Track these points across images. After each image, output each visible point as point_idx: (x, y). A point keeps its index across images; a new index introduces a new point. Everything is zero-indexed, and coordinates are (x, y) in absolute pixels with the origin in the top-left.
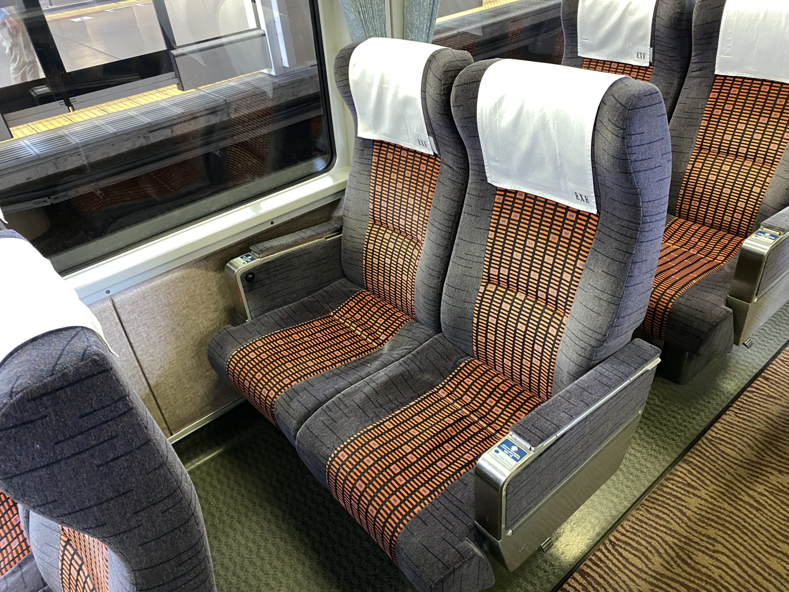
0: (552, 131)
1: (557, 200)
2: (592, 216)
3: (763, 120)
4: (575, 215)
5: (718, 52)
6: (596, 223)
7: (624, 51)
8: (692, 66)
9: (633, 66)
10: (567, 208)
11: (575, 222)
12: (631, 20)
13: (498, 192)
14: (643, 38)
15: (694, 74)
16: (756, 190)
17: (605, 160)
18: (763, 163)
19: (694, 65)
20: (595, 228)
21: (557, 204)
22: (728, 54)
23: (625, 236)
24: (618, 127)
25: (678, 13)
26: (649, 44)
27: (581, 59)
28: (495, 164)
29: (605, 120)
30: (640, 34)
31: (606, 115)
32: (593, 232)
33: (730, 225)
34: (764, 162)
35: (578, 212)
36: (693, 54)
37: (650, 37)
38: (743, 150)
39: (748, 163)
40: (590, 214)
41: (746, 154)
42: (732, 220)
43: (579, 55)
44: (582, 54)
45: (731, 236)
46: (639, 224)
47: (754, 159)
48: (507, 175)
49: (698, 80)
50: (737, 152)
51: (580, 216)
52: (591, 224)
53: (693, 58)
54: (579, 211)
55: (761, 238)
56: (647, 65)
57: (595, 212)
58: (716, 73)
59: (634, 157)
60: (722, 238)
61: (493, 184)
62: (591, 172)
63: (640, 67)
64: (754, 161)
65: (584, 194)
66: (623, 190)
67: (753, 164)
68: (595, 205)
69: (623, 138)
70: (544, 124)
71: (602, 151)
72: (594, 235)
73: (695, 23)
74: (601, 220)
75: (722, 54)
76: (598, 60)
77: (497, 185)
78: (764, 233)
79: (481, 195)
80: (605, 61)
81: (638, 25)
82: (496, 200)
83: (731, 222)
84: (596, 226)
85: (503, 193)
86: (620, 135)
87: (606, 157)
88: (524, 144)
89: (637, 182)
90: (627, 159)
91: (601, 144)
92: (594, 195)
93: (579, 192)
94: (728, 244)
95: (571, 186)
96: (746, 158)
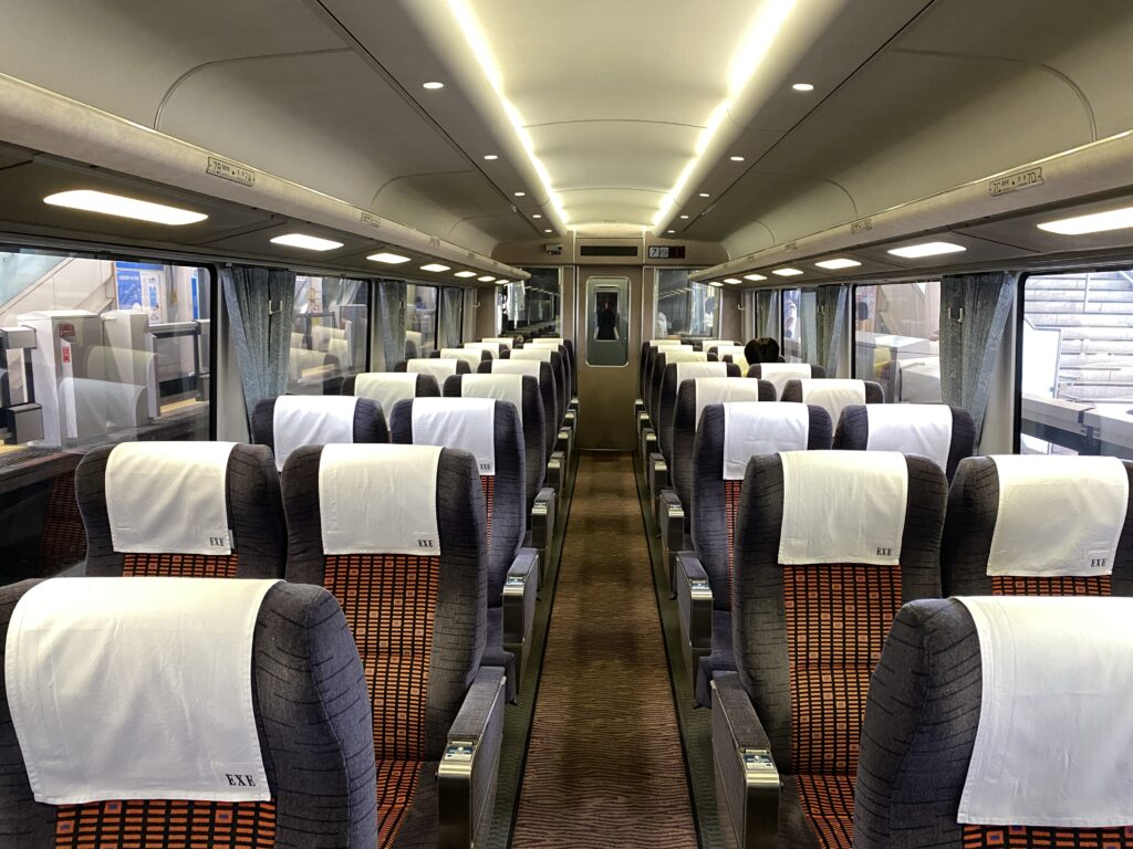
0: (173, 684)
1: (191, 796)
2: (262, 806)
3: (398, 602)
4: (230, 813)
5: (323, 527)
6: (272, 816)
7: (189, 538)
8: (291, 549)
9: (206, 556)
10: (214, 806)
11: (234, 825)
12: (193, 497)
13: (60, 815)
14: (216, 518)
15: (296, 558)
16: (415, 691)
17: (280, 710)
18: (413, 656)
19: (295, 547)
20: (272, 825)
21: (191, 804)
22: (336, 530)
23: (329, 821)
24: (297, 657)
25: (260, 485)
26: (226, 525)
27: (120, 557)
28: (49, 764)
29: (272, 650)
30: (211, 513)
31: (272, 643)
32: (271, 833)
33: (395, 748)
34: (413, 653)
35: (235, 806)
36: (289, 533)
37: (225, 517)
38: (384, 644)
39: (395, 660)
40: (258, 803)
41: (390, 648)
42: (396, 740)
43: (115, 550)
44: (121, 547)
45: (400, 763)
46: (347, 795)
47: (401, 652)
48: (79, 777)
49: (305, 564)
50: (378, 648)
51: (240, 813)
52: (264, 819)
53: (289, 538)
54: (236, 804)
55: (455, 756)
56: (229, 553)
57: (267, 797)
58: (325, 553)
59: (327, 696)
60: (391, 770)
61: (50, 801)
62: (255, 734)
63: (217, 558)
64: (401, 656)
65: (243, 773)
66: (315, 749)
67: (401, 660)
68: (267, 786)
69: (309, 672)
70: (157, 676)
71: (274, 697)
72: (273, 838)
73: (285, 495)
74: (280, 808)
75: (328, 529)
76: (149, 554)
77: (59, 802)
78: (456, 748)
79: (22, 830)
80: (161, 555)
81: (205, 503)
82: (59, 832)
83: (395, 744)
84: (274, 821)
85: (73, 814)
86: (303, 668)
87: (283, 706)
88: (117, 716)
89: (336, 732)
90: (319, 702)
91: (269, 687)
92: (263, 770)
93: (233, 772)
94: (401, 776)
95: (220, 765)
96: (390, 653)
